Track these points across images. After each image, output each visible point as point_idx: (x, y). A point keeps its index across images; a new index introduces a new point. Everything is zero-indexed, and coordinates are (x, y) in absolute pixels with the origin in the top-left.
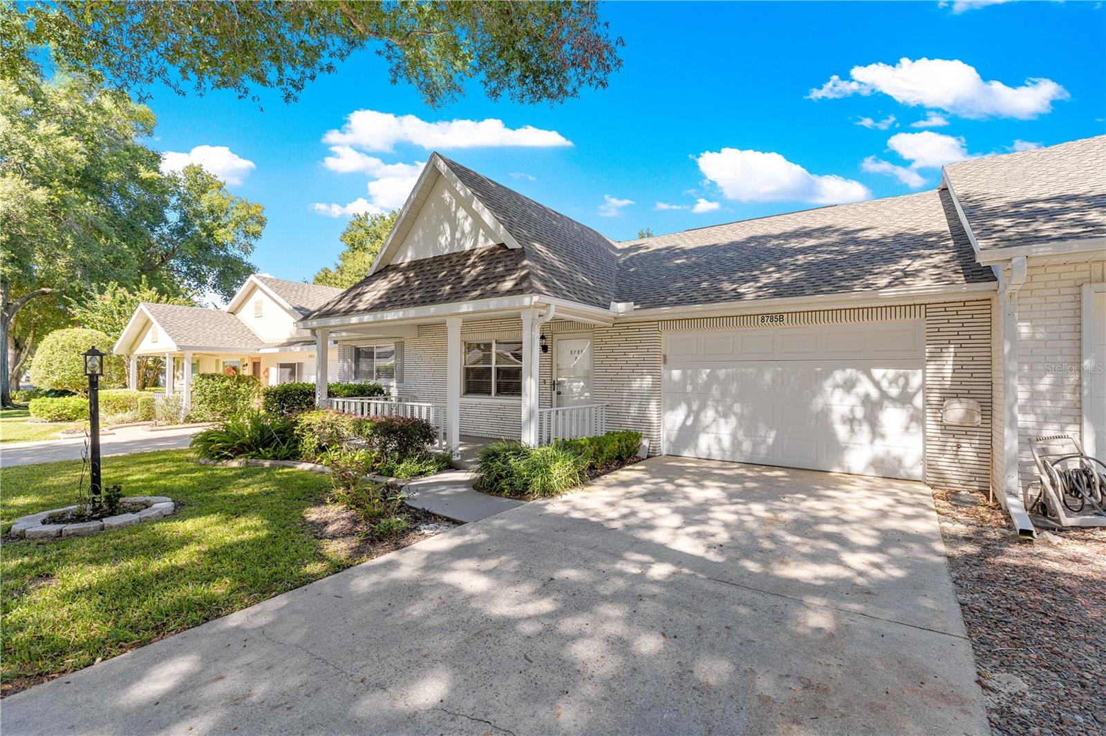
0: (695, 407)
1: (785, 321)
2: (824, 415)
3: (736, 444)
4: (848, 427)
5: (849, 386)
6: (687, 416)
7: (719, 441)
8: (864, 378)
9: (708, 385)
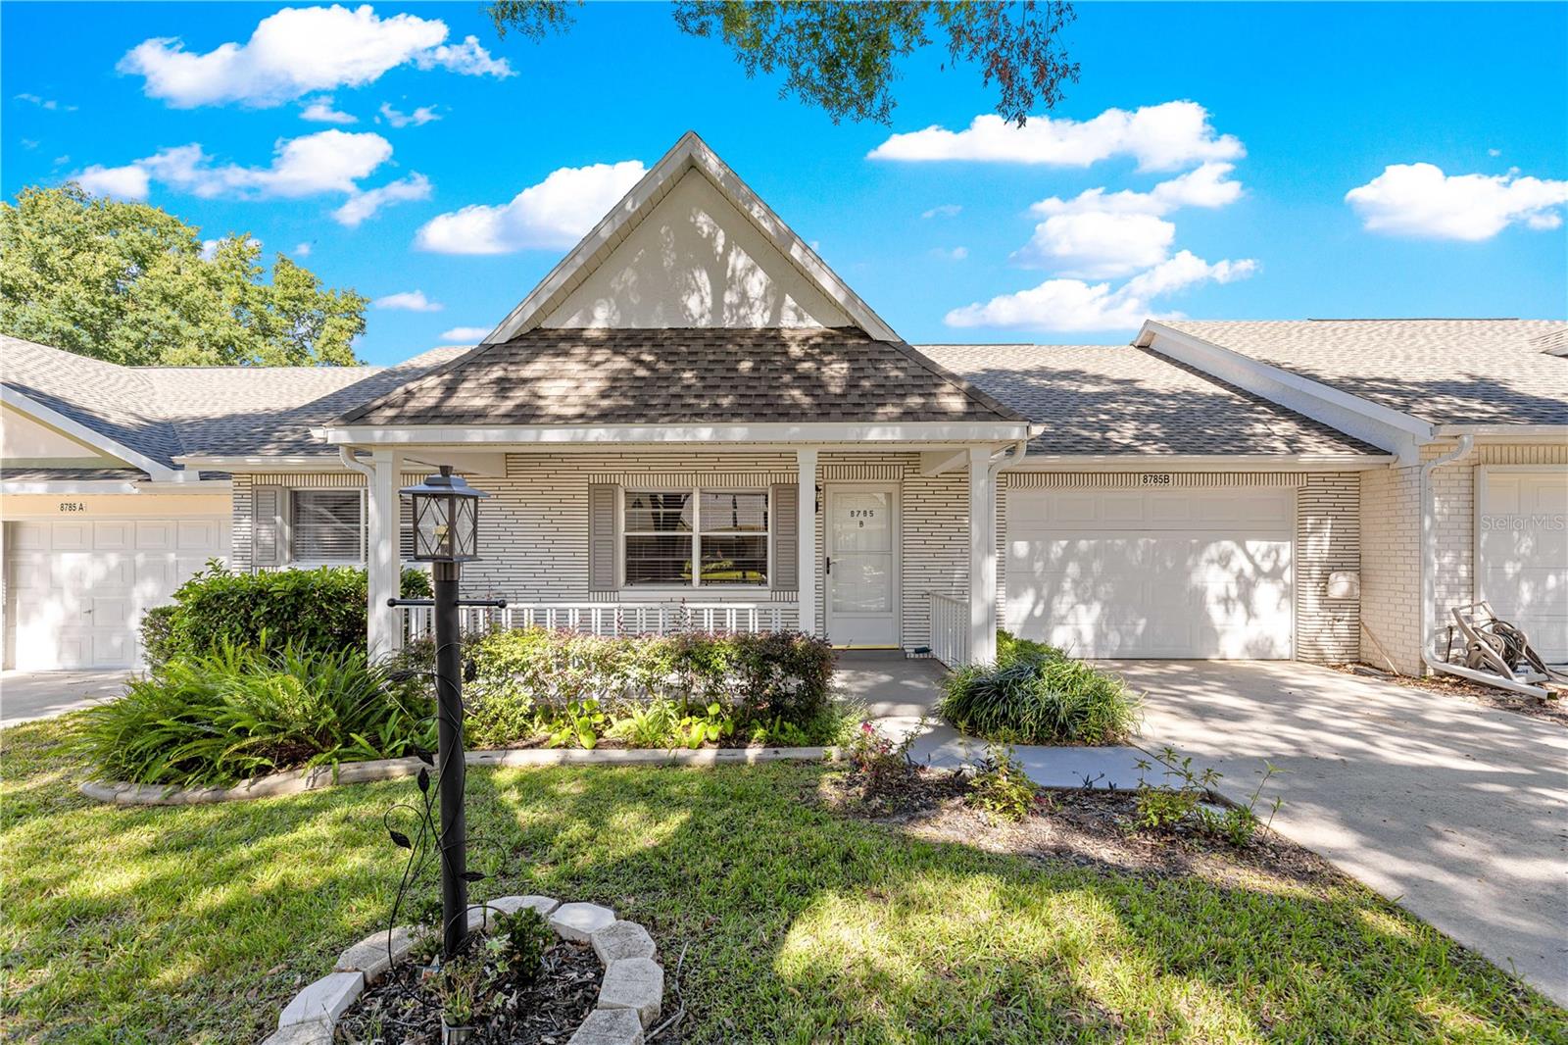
0: (1045, 592)
1: (1171, 482)
2: (1199, 595)
3: (1100, 637)
4: (1223, 607)
5: (1224, 561)
6: (1035, 605)
7: (1079, 635)
8: (1239, 552)
9: (1064, 562)
